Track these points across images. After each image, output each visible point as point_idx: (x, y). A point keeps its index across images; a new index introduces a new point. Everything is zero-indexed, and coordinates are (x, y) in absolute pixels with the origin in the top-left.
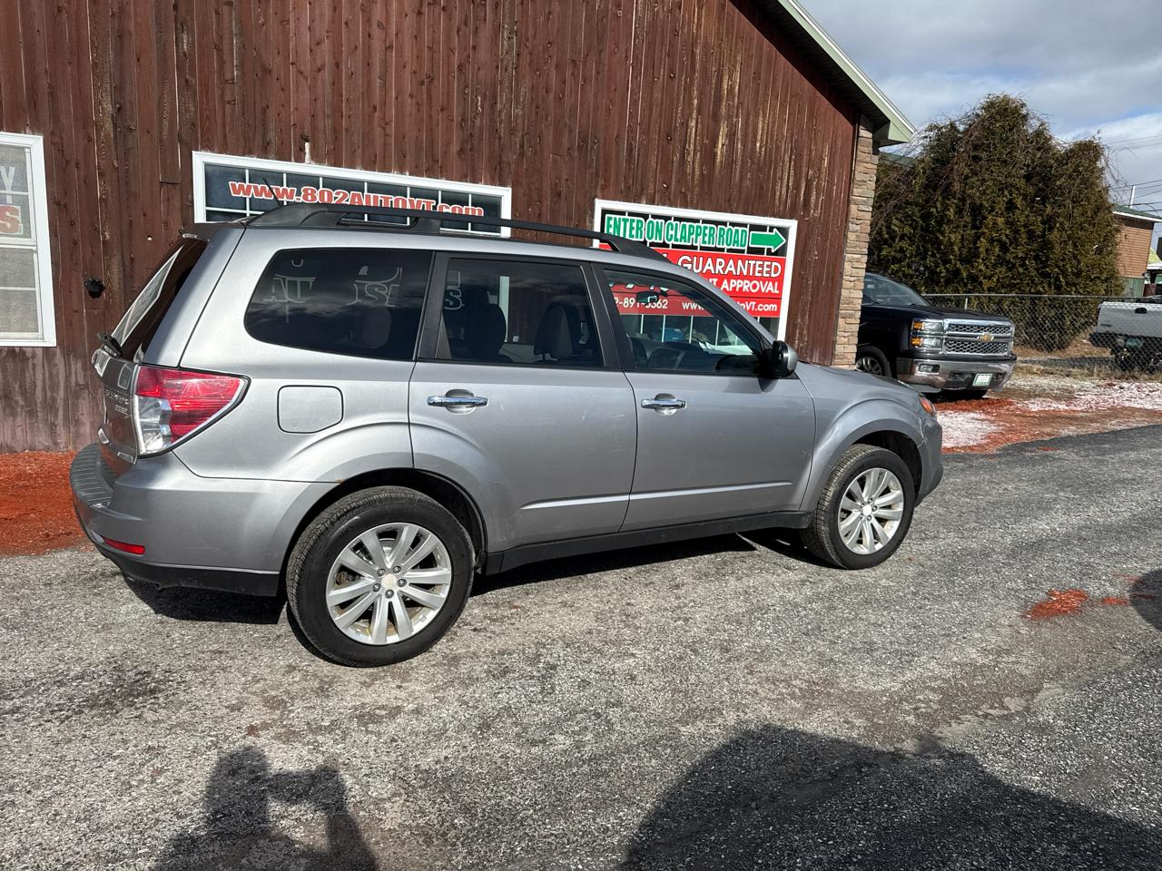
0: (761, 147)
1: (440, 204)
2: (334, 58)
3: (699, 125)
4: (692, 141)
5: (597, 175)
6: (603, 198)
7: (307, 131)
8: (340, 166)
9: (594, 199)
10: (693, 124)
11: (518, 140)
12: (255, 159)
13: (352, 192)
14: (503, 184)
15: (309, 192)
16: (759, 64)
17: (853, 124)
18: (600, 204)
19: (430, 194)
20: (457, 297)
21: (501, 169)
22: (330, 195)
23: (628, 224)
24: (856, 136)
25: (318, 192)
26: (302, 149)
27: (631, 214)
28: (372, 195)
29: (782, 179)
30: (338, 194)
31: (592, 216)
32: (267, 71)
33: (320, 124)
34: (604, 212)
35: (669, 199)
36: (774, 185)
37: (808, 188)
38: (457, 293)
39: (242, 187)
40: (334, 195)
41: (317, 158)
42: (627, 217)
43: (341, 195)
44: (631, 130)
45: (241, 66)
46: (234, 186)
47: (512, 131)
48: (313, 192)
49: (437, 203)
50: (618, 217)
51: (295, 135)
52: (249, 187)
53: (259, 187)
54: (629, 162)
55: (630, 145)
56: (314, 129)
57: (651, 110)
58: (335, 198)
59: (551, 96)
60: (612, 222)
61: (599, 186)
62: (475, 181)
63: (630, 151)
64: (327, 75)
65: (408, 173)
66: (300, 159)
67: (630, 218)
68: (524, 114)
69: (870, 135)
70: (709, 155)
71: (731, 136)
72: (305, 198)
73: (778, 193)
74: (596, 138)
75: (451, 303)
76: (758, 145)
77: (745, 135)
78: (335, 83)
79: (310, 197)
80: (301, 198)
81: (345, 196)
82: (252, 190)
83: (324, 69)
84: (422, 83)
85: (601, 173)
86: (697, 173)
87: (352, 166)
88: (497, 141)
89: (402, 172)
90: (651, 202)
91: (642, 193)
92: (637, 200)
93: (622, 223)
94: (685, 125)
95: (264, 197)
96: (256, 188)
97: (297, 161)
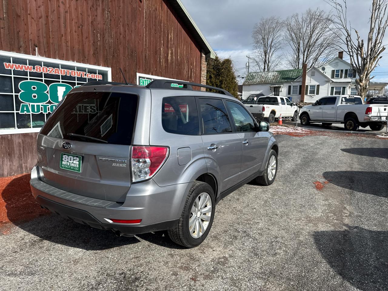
0: (179, 58)
1: (87, 73)
2: (46, 13)
3: (164, 50)
4: (162, 55)
5: (137, 65)
6: (139, 73)
7: (36, 43)
8: (50, 58)
9: (136, 73)
10: (162, 49)
11: (112, 51)
12: (15, 53)
13: (55, 68)
14: (108, 67)
15: (38, 68)
16: (177, 31)
17: (200, 52)
18: (138, 75)
19: (83, 70)
20: (95, 108)
21: (107, 61)
22: (46, 69)
23: (146, 82)
24: (201, 56)
25: (42, 68)
26: (35, 50)
27: (147, 78)
28: (63, 70)
29: (185, 69)
30: (50, 69)
31: (136, 79)
32: (19, 16)
33: (41, 40)
34: (140, 77)
35: (157, 74)
36: (183, 70)
37: (191, 72)
38: (94, 107)
39: (9, 65)
40: (48, 69)
41: (41, 54)
42: (146, 79)
43: (51, 69)
44: (145, 49)
45: (7, 13)
46: (6, 64)
47: (110, 48)
48: (40, 68)
49: (86, 73)
50: (143, 79)
51: (31, 44)
52: (13, 65)
53: (17, 65)
54: (145, 61)
55: (145, 55)
56: (39, 42)
57: (150, 43)
58: (49, 71)
59: (122, 36)
60: (142, 81)
61: (138, 69)
62: (99, 65)
63: (146, 57)
64: (43, 21)
65: (75, 62)
66: (34, 54)
67: (147, 80)
68: (113, 42)
69: (205, 56)
70: (167, 60)
71: (172, 54)
72: (37, 70)
73: (184, 73)
74: (136, 52)
75: (93, 111)
76: (179, 57)
77: (175, 54)
78: (47, 24)
79: (38, 70)
80: (35, 70)
81: (52, 70)
82: (14, 66)
83: (42, 18)
84: (79, 27)
85: (138, 64)
86: (164, 65)
87: (55, 58)
88: (105, 50)
89: (73, 61)
90: (152, 74)
91: (150, 71)
92: (149, 74)
93: (145, 81)
94: (160, 49)
95: (19, 69)
96: (16, 66)
97: (33, 55)
